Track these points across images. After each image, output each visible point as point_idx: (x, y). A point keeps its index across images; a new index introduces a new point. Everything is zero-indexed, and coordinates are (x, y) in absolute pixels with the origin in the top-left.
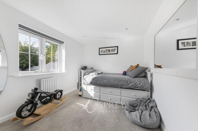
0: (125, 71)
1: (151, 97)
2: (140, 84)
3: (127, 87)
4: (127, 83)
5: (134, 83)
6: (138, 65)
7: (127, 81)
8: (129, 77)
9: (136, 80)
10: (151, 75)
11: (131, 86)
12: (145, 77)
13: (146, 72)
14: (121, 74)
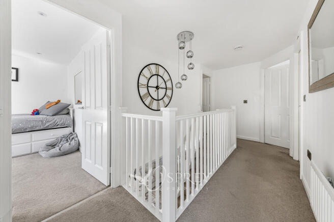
0: (37, 110)
1: (74, 131)
2: (60, 121)
3: (42, 127)
4: (42, 123)
5: (53, 121)
6: (59, 101)
7: (41, 121)
8: (45, 116)
9: (56, 117)
10: (73, 111)
11: (49, 126)
12: (68, 114)
13: (68, 109)
14: (29, 114)
